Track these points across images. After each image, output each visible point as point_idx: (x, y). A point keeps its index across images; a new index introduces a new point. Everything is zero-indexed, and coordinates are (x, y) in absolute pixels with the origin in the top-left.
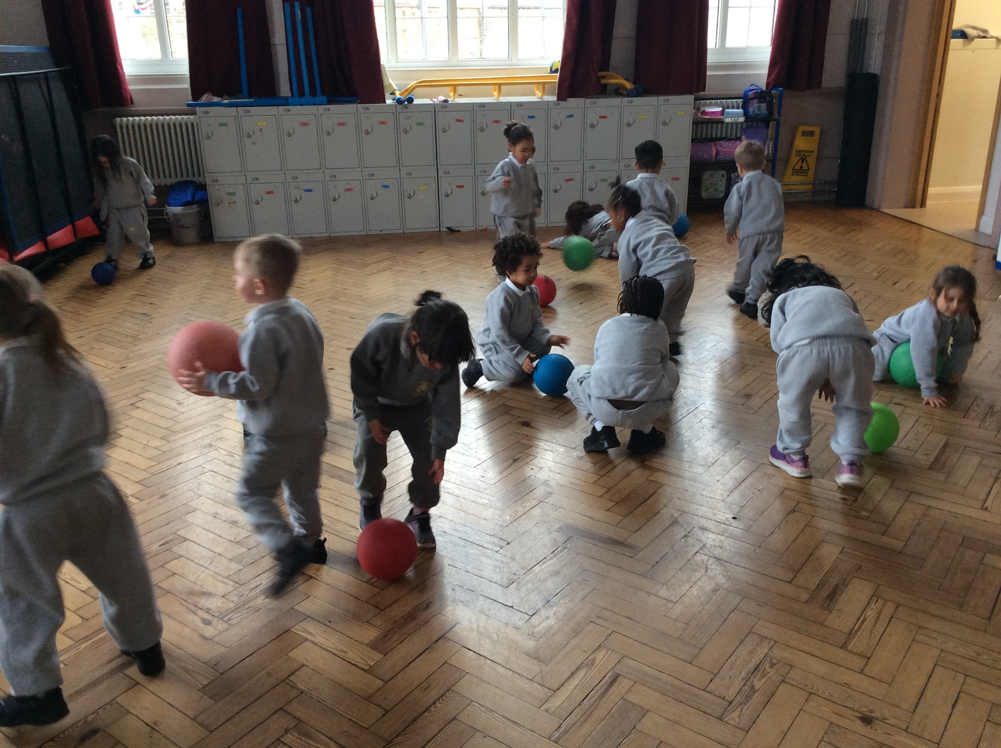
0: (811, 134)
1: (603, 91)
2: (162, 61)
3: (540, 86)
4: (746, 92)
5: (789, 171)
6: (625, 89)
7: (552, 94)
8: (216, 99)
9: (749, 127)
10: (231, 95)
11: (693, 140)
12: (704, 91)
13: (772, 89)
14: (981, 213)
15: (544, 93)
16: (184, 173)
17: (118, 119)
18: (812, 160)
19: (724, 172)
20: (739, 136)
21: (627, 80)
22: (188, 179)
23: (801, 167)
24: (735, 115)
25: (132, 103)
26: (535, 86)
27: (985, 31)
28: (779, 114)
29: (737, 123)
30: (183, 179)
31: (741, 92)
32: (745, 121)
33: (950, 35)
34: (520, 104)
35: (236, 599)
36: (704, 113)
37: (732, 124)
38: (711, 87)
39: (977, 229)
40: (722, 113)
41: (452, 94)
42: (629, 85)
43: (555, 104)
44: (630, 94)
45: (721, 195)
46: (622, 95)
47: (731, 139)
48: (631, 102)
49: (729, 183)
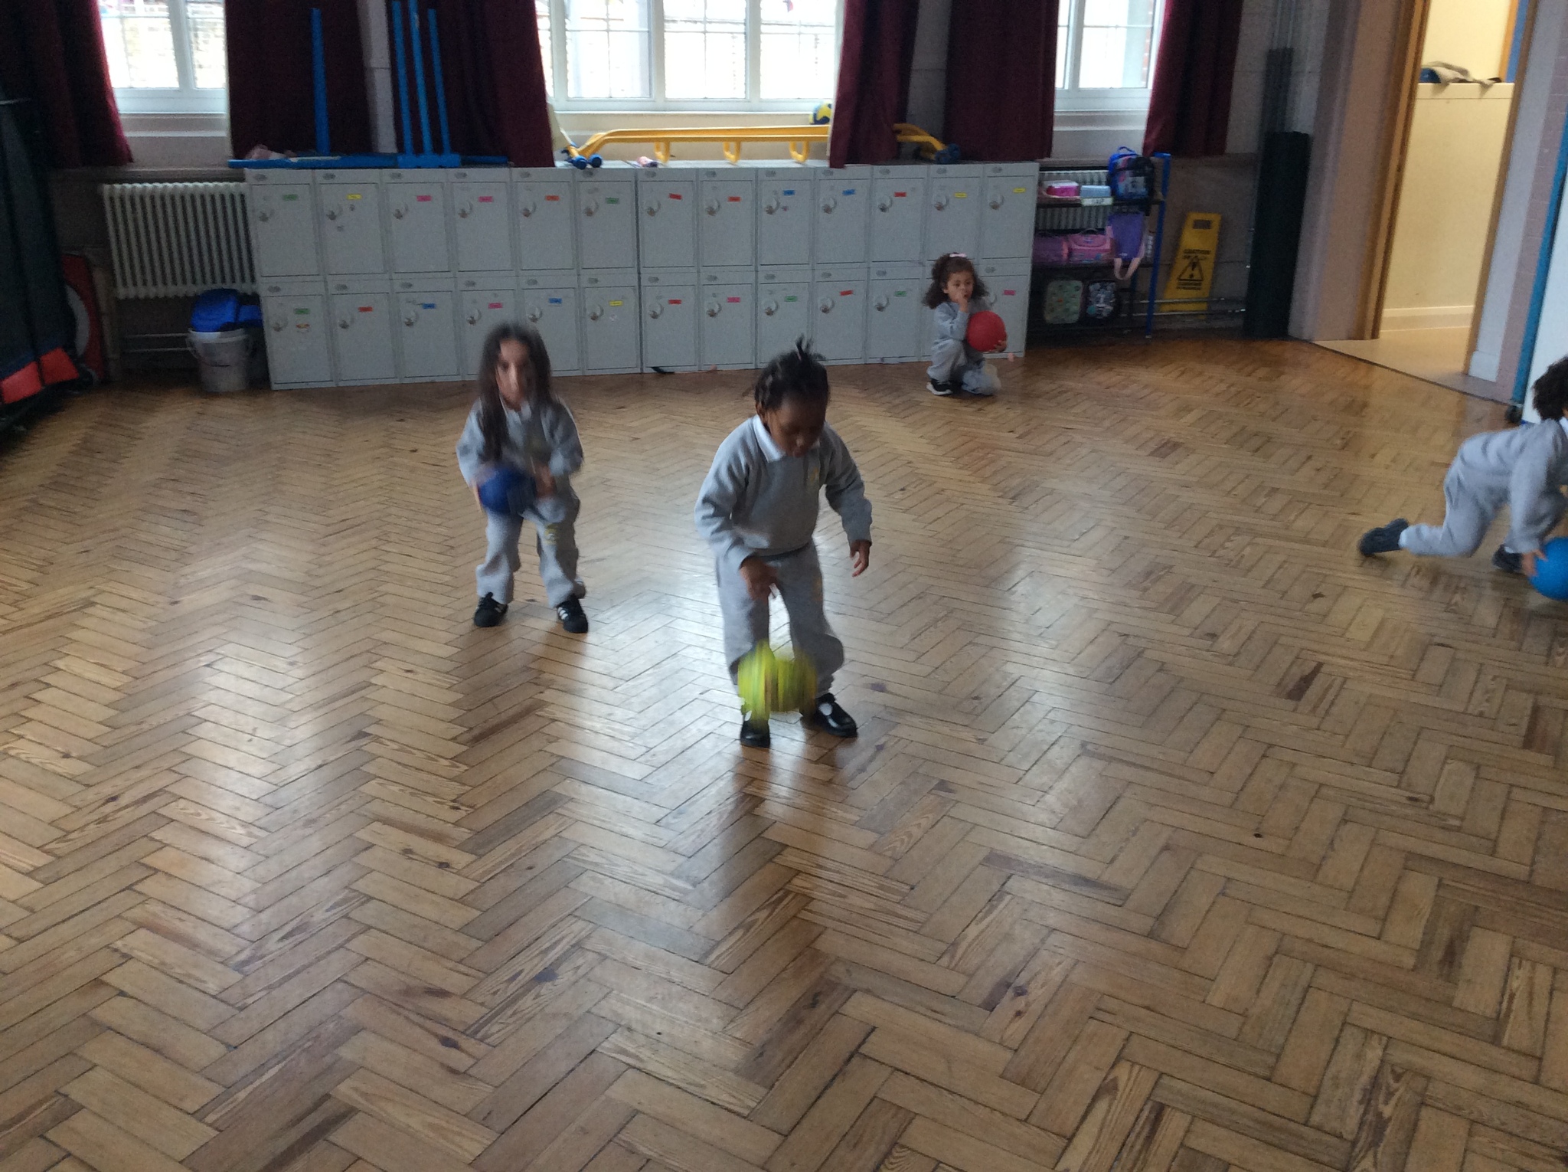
1: (898, 154)
2: (179, 90)
3: (799, 143)
4: (1112, 159)
5: (1174, 282)
6: (933, 150)
7: (821, 157)
8: (275, 156)
10: (298, 150)
11: (1036, 230)
12: (1049, 156)
13: (1152, 155)
14: (1472, 347)
15: (807, 155)
16: (218, 279)
17: (107, 187)
18: (1207, 265)
19: (1079, 283)
21: (934, 136)
22: (225, 287)
23: (1192, 276)
24: (1096, 194)
25: (131, 160)
26: (790, 144)
27: (1464, 72)
28: (1164, 195)
31: (1104, 159)
33: (1418, 75)
34: (771, 172)
36: (1050, 190)
37: (1094, 208)
38: (1060, 151)
39: (1466, 373)
40: (1078, 191)
41: (660, 154)
42: (938, 146)
43: (825, 172)
44: (942, 159)
45: (1075, 318)
46: (929, 161)
47: (1092, 232)
48: (945, 171)
49: (1086, 302)
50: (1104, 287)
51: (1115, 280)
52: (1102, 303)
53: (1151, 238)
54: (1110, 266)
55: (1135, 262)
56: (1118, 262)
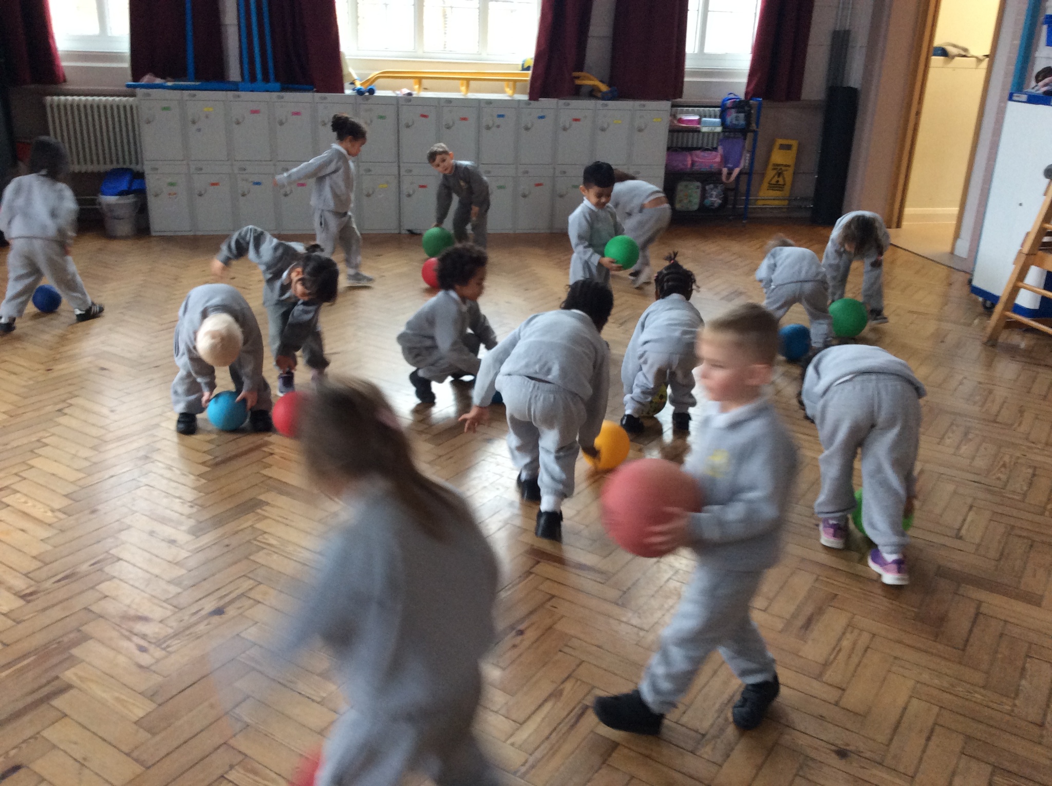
0: (788, 147)
1: (577, 92)
2: (99, 36)
3: (511, 83)
4: (724, 101)
5: (765, 185)
6: (600, 91)
7: (523, 93)
8: (158, 81)
9: (727, 138)
10: (175, 77)
11: (669, 149)
12: (681, 97)
13: (751, 99)
14: (957, 236)
15: (515, 92)
16: (121, 160)
17: (49, 98)
18: (788, 175)
19: (699, 184)
20: (715, 146)
21: (602, 81)
22: (125, 167)
23: (778, 181)
24: (712, 124)
25: (65, 81)
26: (505, 83)
27: (966, 50)
28: (757, 124)
29: (714, 133)
30: (119, 167)
31: (720, 101)
32: (723, 131)
33: (932, 51)
34: (489, 102)
35: (174, 624)
36: (680, 121)
37: (709, 133)
38: (688, 94)
39: (952, 253)
40: (699, 122)
41: (417, 87)
42: (604, 88)
43: (527, 103)
44: (605, 97)
45: (696, 207)
46: (597, 98)
47: (708, 150)
48: (606, 105)
49: (704, 196)
50: (716, 187)
51: (722, 183)
52: (715, 198)
53: (748, 155)
54: (720, 173)
55: (736, 171)
56: (725, 171)
